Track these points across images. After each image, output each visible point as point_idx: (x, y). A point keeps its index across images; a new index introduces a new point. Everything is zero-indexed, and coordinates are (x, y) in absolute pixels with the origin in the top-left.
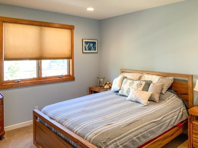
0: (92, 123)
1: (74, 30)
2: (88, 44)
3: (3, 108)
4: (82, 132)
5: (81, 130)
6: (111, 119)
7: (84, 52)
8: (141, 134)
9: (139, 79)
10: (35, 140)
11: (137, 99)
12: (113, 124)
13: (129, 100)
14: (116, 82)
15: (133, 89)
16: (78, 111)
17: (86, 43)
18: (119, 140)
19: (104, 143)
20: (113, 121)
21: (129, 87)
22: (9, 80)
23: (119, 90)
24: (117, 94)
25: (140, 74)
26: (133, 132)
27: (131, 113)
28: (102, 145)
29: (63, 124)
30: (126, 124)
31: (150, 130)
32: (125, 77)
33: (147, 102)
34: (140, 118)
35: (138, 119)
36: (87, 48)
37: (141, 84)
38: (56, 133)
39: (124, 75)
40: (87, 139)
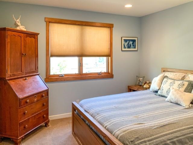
0: (123, 120)
1: (113, 28)
2: (128, 42)
3: (48, 98)
4: (111, 128)
5: (110, 125)
6: (144, 119)
7: (123, 50)
8: (177, 139)
9: (183, 79)
10: (73, 131)
11: (177, 100)
12: (144, 123)
13: (168, 102)
14: (155, 81)
15: (173, 90)
16: (111, 107)
17: (126, 41)
18: (149, 141)
19: (131, 141)
20: (145, 121)
21: (169, 87)
22: (55, 74)
23: (158, 90)
24: (156, 94)
25: (183, 73)
26: (166, 135)
27: (168, 115)
28: (129, 143)
29: (95, 117)
30: (159, 125)
31: (189, 135)
32: (166, 77)
33: (189, 105)
34: (177, 120)
35: (174, 122)
36: (126, 46)
37: (184, 85)
38: (89, 126)
39: (164, 75)
40: (115, 136)
